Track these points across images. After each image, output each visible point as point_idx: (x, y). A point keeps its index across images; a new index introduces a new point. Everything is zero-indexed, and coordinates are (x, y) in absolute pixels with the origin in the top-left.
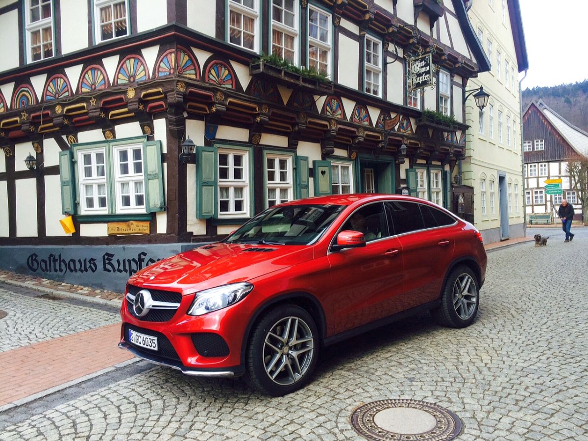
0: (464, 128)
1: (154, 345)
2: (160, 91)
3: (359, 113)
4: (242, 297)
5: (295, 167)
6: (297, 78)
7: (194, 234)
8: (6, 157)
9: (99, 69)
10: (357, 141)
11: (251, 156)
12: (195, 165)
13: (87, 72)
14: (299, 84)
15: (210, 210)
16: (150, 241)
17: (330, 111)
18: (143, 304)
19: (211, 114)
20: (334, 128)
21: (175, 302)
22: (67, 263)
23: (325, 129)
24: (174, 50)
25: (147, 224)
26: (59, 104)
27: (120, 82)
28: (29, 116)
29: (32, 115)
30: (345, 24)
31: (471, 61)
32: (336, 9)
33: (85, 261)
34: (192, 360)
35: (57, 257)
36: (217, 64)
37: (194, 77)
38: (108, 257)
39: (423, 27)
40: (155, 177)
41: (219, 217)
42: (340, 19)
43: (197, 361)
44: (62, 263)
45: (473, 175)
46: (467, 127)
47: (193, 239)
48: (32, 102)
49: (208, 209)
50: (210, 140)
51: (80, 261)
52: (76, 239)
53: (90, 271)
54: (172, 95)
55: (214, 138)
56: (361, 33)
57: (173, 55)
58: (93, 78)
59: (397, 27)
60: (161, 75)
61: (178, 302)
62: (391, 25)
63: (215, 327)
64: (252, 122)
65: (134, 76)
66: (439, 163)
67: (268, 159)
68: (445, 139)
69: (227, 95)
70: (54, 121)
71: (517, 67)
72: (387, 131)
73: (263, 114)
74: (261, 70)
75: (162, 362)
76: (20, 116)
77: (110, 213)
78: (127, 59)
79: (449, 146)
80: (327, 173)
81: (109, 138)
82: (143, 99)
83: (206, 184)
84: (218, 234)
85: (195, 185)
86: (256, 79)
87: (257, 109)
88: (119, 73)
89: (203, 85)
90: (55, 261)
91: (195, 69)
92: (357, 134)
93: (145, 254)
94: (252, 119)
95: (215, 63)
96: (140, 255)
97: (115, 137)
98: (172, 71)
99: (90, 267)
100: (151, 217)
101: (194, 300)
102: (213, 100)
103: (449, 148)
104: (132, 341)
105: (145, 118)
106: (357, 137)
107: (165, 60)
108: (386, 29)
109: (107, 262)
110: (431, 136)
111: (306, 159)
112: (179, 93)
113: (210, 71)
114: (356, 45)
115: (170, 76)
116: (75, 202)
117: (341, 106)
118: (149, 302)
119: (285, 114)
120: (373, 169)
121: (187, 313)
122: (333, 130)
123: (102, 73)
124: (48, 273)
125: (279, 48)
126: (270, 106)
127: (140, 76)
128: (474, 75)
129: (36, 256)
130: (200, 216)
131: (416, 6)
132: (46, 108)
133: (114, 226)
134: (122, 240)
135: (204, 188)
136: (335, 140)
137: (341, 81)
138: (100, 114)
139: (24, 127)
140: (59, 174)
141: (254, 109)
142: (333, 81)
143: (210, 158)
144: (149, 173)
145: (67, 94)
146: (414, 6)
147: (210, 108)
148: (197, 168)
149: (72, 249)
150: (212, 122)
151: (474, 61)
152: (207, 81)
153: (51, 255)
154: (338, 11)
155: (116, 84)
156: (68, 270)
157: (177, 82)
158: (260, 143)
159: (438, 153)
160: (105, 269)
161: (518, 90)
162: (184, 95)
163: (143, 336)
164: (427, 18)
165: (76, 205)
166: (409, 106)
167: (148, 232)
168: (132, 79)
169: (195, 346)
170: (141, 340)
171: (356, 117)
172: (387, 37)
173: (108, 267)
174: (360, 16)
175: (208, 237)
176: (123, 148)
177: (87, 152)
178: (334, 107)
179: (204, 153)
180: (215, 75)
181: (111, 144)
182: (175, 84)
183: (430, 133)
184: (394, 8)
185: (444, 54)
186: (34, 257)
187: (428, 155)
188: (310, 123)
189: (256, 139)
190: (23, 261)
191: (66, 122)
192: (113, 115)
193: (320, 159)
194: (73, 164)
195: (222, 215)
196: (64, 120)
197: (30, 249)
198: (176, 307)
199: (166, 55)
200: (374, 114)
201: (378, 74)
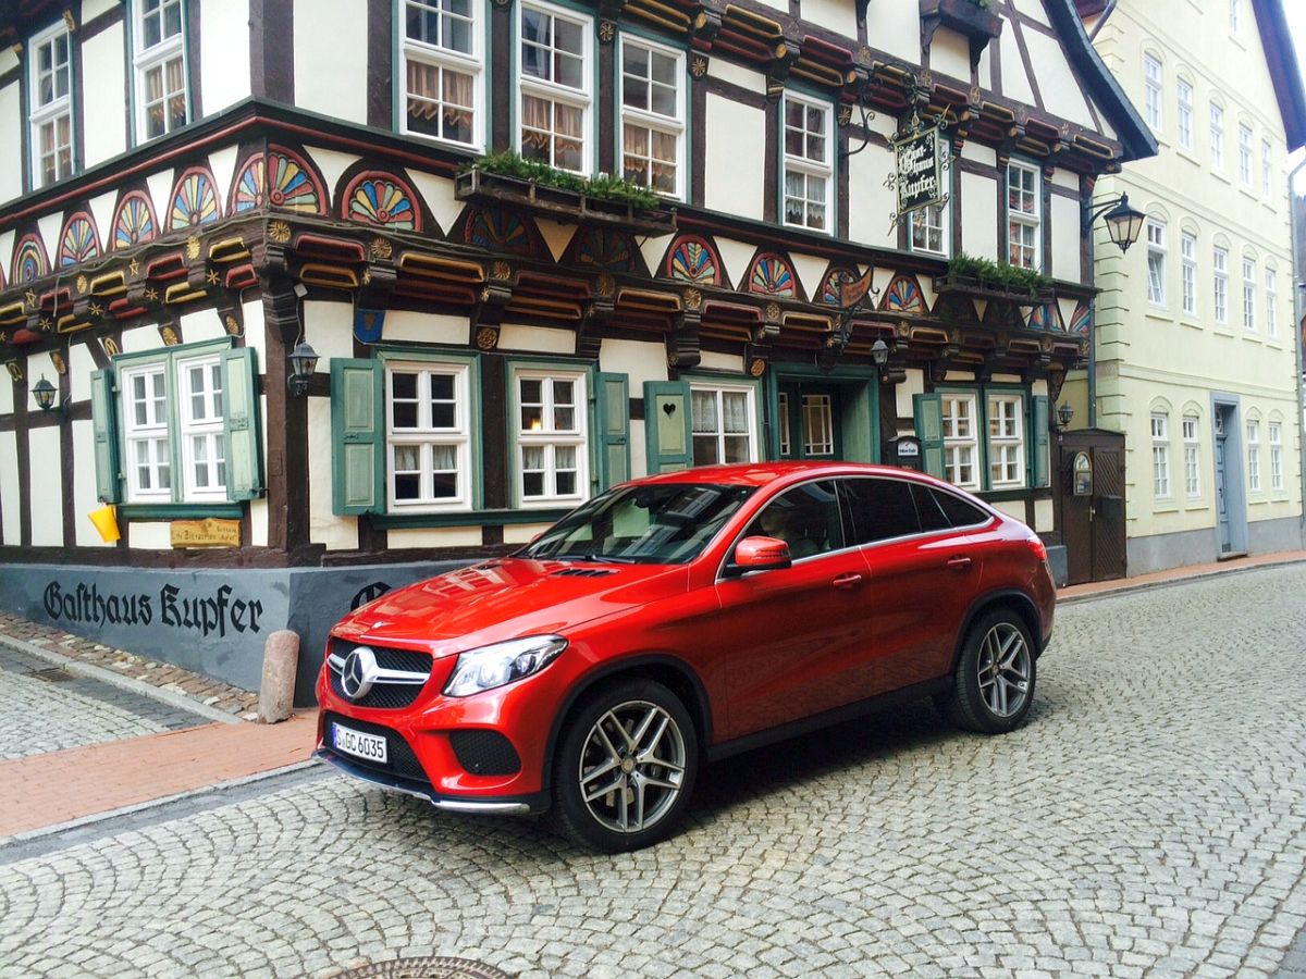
0: (1084, 295)
1: (379, 752)
2: (239, 244)
3: (766, 271)
4: (546, 664)
5: (592, 397)
6: (576, 202)
7: (328, 549)
8: (14, 383)
9: (142, 200)
10: (762, 334)
11: (475, 375)
12: (329, 399)
13: (123, 208)
14: (578, 213)
15: (364, 494)
16: (240, 563)
17: (682, 268)
18: (360, 675)
19: (362, 287)
20: (694, 307)
21: (421, 671)
22: (105, 603)
23: (673, 310)
24: (261, 155)
25: (234, 526)
26: (81, 273)
27: (176, 225)
28: (38, 298)
29: (43, 296)
30: (720, 69)
31: (1098, 135)
32: (695, 39)
33: (133, 599)
34: (450, 783)
35: (90, 592)
36: (372, 179)
37: (312, 210)
38: (170, 591)
39: (948, 63)
40: (242, 427)
41: (392, 510)
42: (706, 61)
43: (459, 783)
44: (98, 604)
45: (1122, 405)
46: (1095, 292)
47: (325, 559)
48: (42, 272)
49: (362, 493)
50: (368, 343)
51: (124, 599)
52: (122, 554)
53: (141, 620)
54: (261, 249)
55: (379, 339)
56: (771, 90)
57: (261, 165)
58: (134, 219)
59: (868, 70)
60: (242, 207)
61: (426, 671)
62: (853, 67)
63: (491, 718)
64: (474, 301)
65: (198, 212)
66: (1016, 379)
67: (522, 381)
68: (1027, 321)
69: (398, 246)
70: (75, 310)
71: (1285, 140)
72: (846, 309)
73: (494, 283)
74: (474, 188)
75: (394, 785)
76: (26, 300)
77: (174, 502)
78: (186, 178)
79: (1040, 338)
80: (679, 411)
81: (170, 341)
82: (215, 261)
83: (352, 440)
84: (389, 547)
85: (329, 443)
86: (475, 208)
87: (481, 274)
88: (174, 206)
89: (335, 226)
90: (87, 597)
91: (315, 192)
92: (761, 319)
93: (227, 589)
94: (473, 296)
95: (366, 178)
96: (220, 591)
97: (180, 341)
98: (259, 199)
99: (141, 613)
100: (240, 511)
101: (455, 666)
102: (363, 259)
103: (1037, 343)
104: (338, 746)
105: (227, 299)
106: (762, 325)
107: (247, 176)
108: (841, 76)
109: (168, 603)
110: (981, 316)
111: (622, 379)
112: (273, 246)
113: (353, 196)
114: (758, 117)
115: (255, 211)
116: (116, 476)
117: (714, 257)
118: (372, 669)
119: (558, 280)
120: (828, 397)
121: (442, 692)
122: (691, 312)
123: (146, 206)
124: (76, 622)
125: (545, 136)
126: (514, 266)
127: (209, 214)
128: (1110, 168)
129: (58, 587)
130: (340, 508)
131: (925, 18)
132: (64, 282)
133: (182, 527)
134: (195, 558)
135: (349, 449)
136: (701, 333)
137: (714, 202)
138: (146, 293)
139: (31, 323)
140: (91, 418)
141: (475, 273)
142: (690, 203)
143: (362, 384)
144: (232, 417)
145: (93, 252)
146: (921, 18)
147: (360, 276)
148: (333, 404)
149: (112, 573)
150: (372, 304)
151: (1109, 133)
152: (345, 216)
153: (81, 586)
154: (703, 43)
155: (169, 230)
156: (107, 619)
157: (270, 223)
158: (500, 346)
159: (1004, 355)
160: (166, 620)
161: (1286, 192)
162: (288, 251)
163: (359, 735)
164: (964, 44)
165: (119, 484)
166: (913, 248)
167: (236, 542)
168: (195, 219)
169: (458, 756)
170: (355, 743)
171: (757, 279)
172: (844, 94)
173: (170, 614)
174: (764, 52)
175: (364, 554)
176: (195, 363)
177: (138, 372)
178: (695, 261)
179: (349, 373)
180: (367, 203)
181: (175, 355)
182: (264, 227)
183: (980, 308)
184: (859, 27)
185: (1014, 124)
186: (55, 590)
187: (980, 360)
188: (625, 297)
189: (487, 339)
190: (37, 596)
191: (96, 310)
192: (175, 295)
193: (665, 378)
194: (113, 397)
195: (397, 506)
196: (91, 306)
197: (48, 572)
198: (422, 680)
199: (250, 166)
200: (811, 273)
201: (824, 180)
